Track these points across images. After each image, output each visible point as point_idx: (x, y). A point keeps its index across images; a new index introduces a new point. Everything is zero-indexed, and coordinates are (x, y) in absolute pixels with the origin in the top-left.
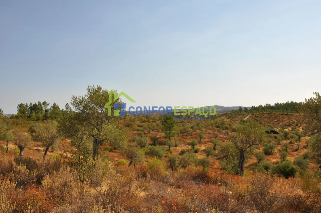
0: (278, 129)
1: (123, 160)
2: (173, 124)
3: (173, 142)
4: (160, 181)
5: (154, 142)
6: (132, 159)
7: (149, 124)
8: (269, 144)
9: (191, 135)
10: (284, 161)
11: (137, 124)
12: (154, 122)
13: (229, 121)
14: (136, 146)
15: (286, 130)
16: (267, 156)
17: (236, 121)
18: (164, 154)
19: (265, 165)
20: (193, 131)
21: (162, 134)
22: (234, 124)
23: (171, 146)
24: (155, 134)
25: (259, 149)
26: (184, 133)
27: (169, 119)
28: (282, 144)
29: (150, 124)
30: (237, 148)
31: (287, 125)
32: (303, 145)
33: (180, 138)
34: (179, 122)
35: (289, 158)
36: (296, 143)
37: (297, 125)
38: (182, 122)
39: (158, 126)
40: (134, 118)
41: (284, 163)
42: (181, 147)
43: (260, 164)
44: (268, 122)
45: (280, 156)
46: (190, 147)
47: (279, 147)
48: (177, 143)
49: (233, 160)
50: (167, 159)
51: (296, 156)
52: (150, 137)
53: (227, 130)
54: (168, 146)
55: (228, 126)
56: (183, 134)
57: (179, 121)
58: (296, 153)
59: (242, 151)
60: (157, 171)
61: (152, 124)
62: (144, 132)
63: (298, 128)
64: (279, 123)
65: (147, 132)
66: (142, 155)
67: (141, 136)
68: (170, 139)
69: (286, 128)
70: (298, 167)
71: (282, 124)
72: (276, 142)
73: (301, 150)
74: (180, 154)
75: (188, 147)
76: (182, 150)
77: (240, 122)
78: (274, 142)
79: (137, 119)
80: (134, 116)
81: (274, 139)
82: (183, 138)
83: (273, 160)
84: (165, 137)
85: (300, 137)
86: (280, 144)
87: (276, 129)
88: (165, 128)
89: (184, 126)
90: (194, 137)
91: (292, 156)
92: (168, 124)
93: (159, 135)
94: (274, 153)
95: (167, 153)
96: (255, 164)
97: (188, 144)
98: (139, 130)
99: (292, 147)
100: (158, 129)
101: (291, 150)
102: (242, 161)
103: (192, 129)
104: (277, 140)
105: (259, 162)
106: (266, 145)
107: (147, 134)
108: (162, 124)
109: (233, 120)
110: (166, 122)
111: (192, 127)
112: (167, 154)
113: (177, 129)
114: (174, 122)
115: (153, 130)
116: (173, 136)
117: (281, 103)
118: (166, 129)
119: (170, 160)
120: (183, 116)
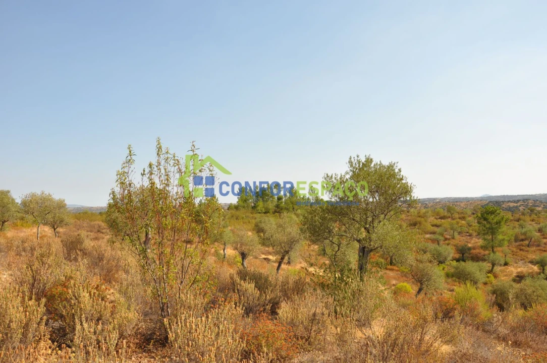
1: (405, 284)
2: (500, 222)
3: (499, 256)
4: (478, 329)
5: (463, 254)
6: (421, 284)
7: (452, 221)
9: (539, 246)
11: (430, 223)
12: (463, 218)
14: (430, 262)
18: (481, 277)
20: (542, 237)
21: (477, 240)
23: (495, 264)
24: (463, 240)
26: (522, 240)
27: (492, 213)
29: (454, 222)
33: (514, 249)
34: (511, 220)
38: (518, 220)
39: (470, 226)
40: (424, 211)
42: (516, 268)
46: (536, 268)
48: (508, 260)
50: (489, 288)
52: (455, 246)
54: (490, 265)
56: (521, 242)
57: (512, 218)
60: (472, 310)
61: (458, 223)
62: (444, 237)
65: (448, 237)
66: (440, 278)
67: (438, 244)
68: (493, 250)
74: (514, 280)
75: (532, 268)
76: (518, 273)
79: (430, 212)
80: (425, 207)
82: (520, 250)
84: (484, 248)
88: (484, 230)
89: (522, 226)
90: (544, 249)
92: (489, 223)
93: (473, 242)
95: (488, 277)
97: (531, 262)
98: (434, 233)
100: (471, 231)
103: (539, 234)
107: (449, 239)
108: (479, 223)
110: (485, 219)
111: (540, 230)
112: (487, 279)
113: (507, 232)
114: (503, 218)
115: (460, 233)
116: (500, 246)
118: (486, 232)
119: (495, 290)
120: (520, 208)
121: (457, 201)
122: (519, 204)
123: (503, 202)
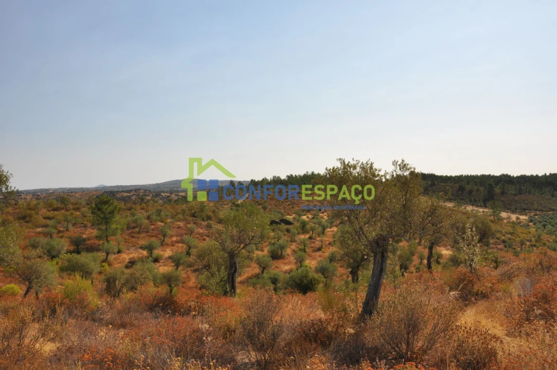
0: (292, 217)
1: (12, 285)
2: (113, 212)
3: (113, 245)
4: (87, 319)
5: (78, 246)
6: (30, 283)
7: (66, 213)
8: (278, 241)
9: (147, 232)
10: (301, 267)
11: (42, 215)
12: (78, 209)
13: (213, 205)
14: (40, 257)
15: (304, 217)
16: (276, 261)
17: (225, 205)
18: (95, 267)
19: (272, 276)
20: (150, 223)
21: (92, 231)
22: (220, 211)
23: (109, 253)
24: (78, 231)
25: (263, 251)
26: (134, 228)
27: (106, 203)
28: (298, 240)
29: (69, 213)
30: (224, 250)
31: (305, 210)
32: (328, 241)
33: (127, 237)
34: (124, 209)
35: (309, 263)
36: (318, 239)
37: (320, 210)
38: (130, 209)
39: (85, 217)
40: (35, 202)
41: (300, 271)
42: (128, 254)
43: (265, 275)
44: (276, 206)
45: (295, 259)
46: (145, 253)
47: (294, 247)
48: (121, 247)
49: (219, 271)
50: (103, 277)
51: (319, 259)
52: (69, 238)
53: (209, 221)
54: (104, 254)
55: (211, 214)
56: (133, 230)
57: (124, 207)
58: (318, 253)
59: (232, 255)
60: (81, 301)
61: (72, 214)
62: (58, 229)
63: (321, 214)
64: (293, 207)
65: (62, 229)
66: (53, 273)
67: (51, 238)
68: (107, 240)
69: (304, 215)
70: (320, 275)
71: (298, 208)
72: (288, 237)
73: (326, 249)
74: (127, 267)
75: (142, 253)
76: (130, 259)
77: (232, 206)
78: (286, 238)
79: (41, 204)
80: (37, 198)
81: (286, 233)
82: (132, 237)
83: (285, 267)
84: (98, 238)
85: (324, 229)
86: (295, 241)
87: (288, 217)
88: (98, 220)
89: (133, 215)
90: (153, 235)
91: (314, 259)
92: (103, 213)
93: (87, 232)
94: (286, 256)
95: (103, 266)
96: (257, 276)
97: (142, 248)
98: (46, 226)
99: (313, 245)
100: (86, 222)
101: (312, 249)
102: (232, 272)
103: (148, 221)
104: (290, 234)
105: (263, 272)
106: (274, 244)
107: (63, 232)
108: (93, 213)
109: (220, 203)
110: (99, 209)
111: (148, 218)
112: (102, 269)
113: (119, 221)
114: (116, 208)
115: (74, 225)
116: (114, 235)
117: (297, 175)
118: (101, 221)
119: (108, 278)
120: (132, 198)
121: (71, 192)
122: (131, 194)
123: (117, 192)
